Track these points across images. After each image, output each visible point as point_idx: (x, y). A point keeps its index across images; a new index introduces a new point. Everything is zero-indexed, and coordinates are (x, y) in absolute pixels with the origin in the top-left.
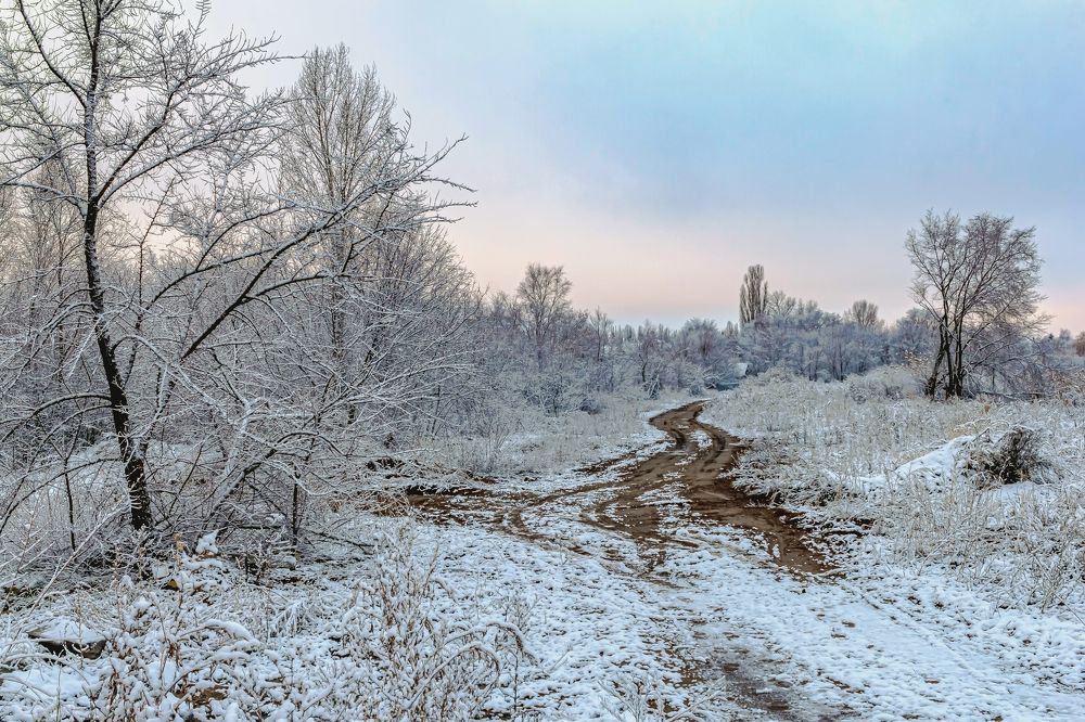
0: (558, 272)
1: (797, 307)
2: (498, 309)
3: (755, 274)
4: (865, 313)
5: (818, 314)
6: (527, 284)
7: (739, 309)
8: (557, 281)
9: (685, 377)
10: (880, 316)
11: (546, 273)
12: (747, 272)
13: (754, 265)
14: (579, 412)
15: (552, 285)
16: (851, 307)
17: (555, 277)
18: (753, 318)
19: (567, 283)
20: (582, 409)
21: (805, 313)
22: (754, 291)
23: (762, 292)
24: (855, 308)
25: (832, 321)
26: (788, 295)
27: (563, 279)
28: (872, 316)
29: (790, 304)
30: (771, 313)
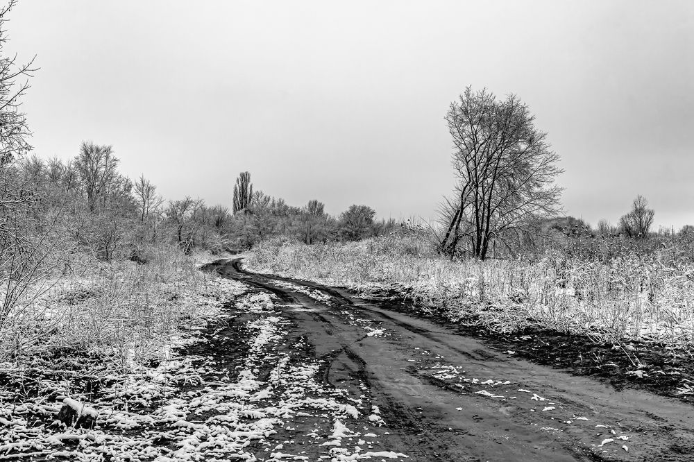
0: (108, 151)
1: (271, 202)
2: (54, 171)
3: (245, 178)
4: (316, 209)
5: (286, 207)
6: (80, 159)
7: (232, 201)
8: (107, 157)
9: (208, 241)
10: (325, 211)
11: (98, 150)
12: (239, 177)
13: (244, 172)
14: (129, 262)
15: (103, 160)
16: (307, 204)
17: (105, 154)
18: (242, 207)
19: (115, 160)
20: (132, 259)
21: (276, 208)
22: (243, 189)
23: (249, 191)
24: (310, 204)
25: (296, 212)
26: (266, 194)
27: (112, 156)
28: (321, 210)
29: (267, 200)
30: (254, 206)
